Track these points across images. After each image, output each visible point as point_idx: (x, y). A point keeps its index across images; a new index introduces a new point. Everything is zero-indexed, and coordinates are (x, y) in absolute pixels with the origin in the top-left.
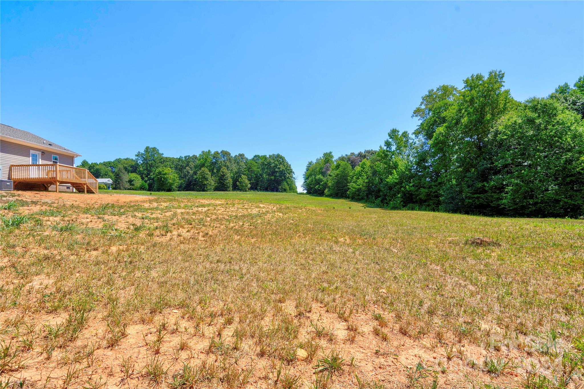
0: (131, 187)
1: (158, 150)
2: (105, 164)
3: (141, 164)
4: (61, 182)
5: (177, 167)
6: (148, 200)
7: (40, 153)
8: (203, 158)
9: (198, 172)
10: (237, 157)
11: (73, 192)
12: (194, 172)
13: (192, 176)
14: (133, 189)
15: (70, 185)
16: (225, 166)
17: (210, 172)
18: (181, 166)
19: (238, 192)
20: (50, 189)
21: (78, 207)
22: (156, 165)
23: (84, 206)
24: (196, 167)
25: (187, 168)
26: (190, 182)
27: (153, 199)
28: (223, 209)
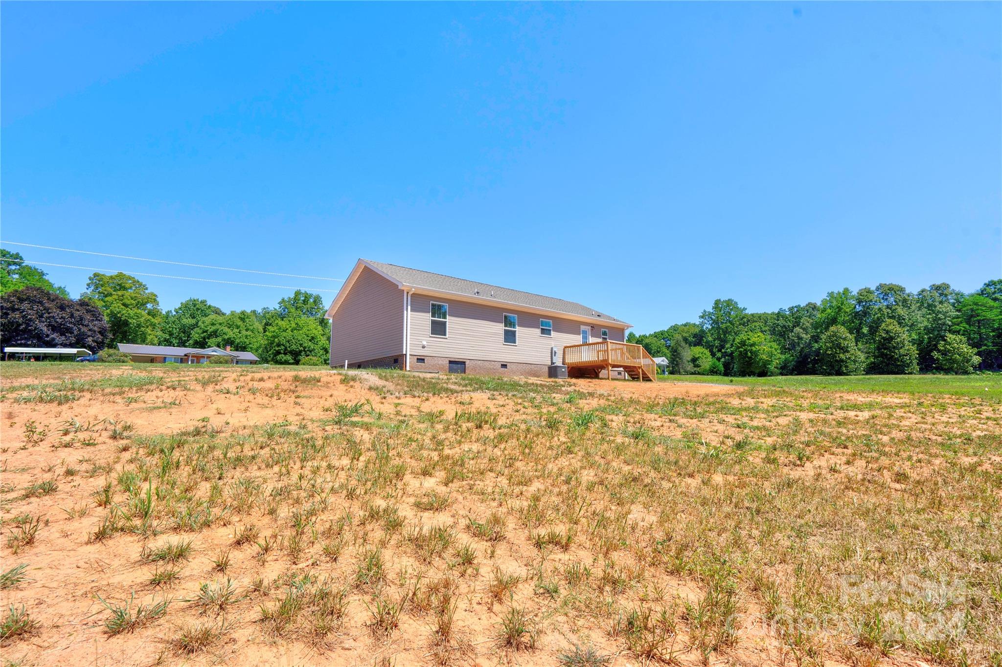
0: (696, 370)
1: (736, 303)
2: (656, 335)
3: (710, 331)
4: (614, 366)
5: (774, 330)
6: (734, 392)
7: (590, 328)
8: (831, 307)
9: (823, 337)
10: (924, 294)
11: (625, 380)
12: (812, 337)
13: (809, 345)
14: (699, 374)
15: (621, 369)
16: (893, 317)
17: (851, 333)
18: (782, 327)
19: (941, 376)
20: (601, 376)
21: (638, 402)
22: (733, 329)
23: (645, 401)
24: (816, 326)
25: (797, 330)
26: (806, 357)
27: (742, 390)
28: (914, 419)
